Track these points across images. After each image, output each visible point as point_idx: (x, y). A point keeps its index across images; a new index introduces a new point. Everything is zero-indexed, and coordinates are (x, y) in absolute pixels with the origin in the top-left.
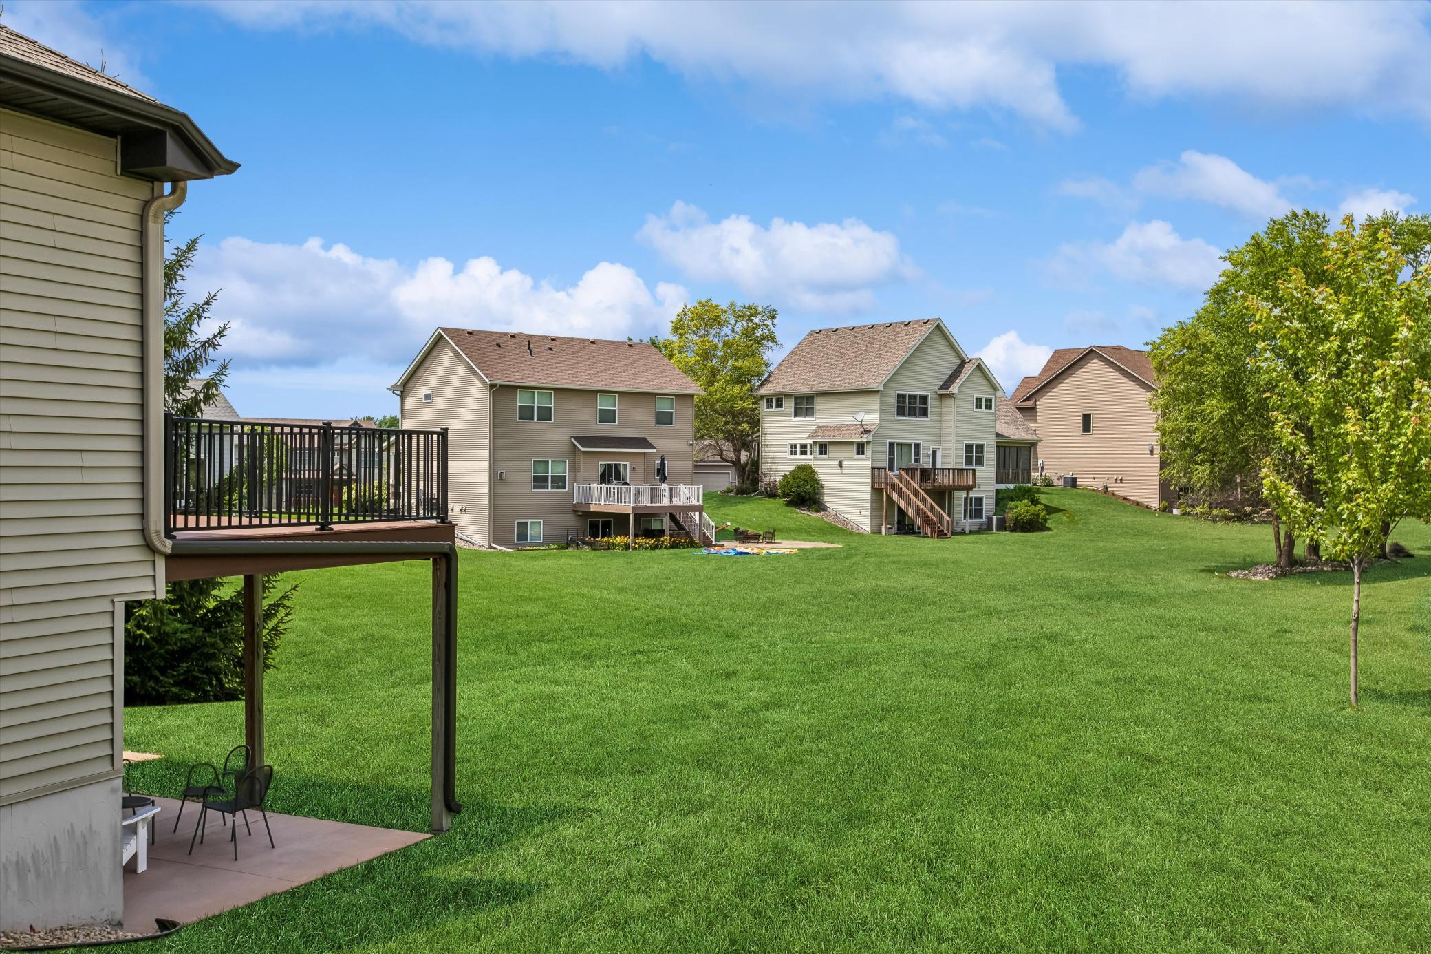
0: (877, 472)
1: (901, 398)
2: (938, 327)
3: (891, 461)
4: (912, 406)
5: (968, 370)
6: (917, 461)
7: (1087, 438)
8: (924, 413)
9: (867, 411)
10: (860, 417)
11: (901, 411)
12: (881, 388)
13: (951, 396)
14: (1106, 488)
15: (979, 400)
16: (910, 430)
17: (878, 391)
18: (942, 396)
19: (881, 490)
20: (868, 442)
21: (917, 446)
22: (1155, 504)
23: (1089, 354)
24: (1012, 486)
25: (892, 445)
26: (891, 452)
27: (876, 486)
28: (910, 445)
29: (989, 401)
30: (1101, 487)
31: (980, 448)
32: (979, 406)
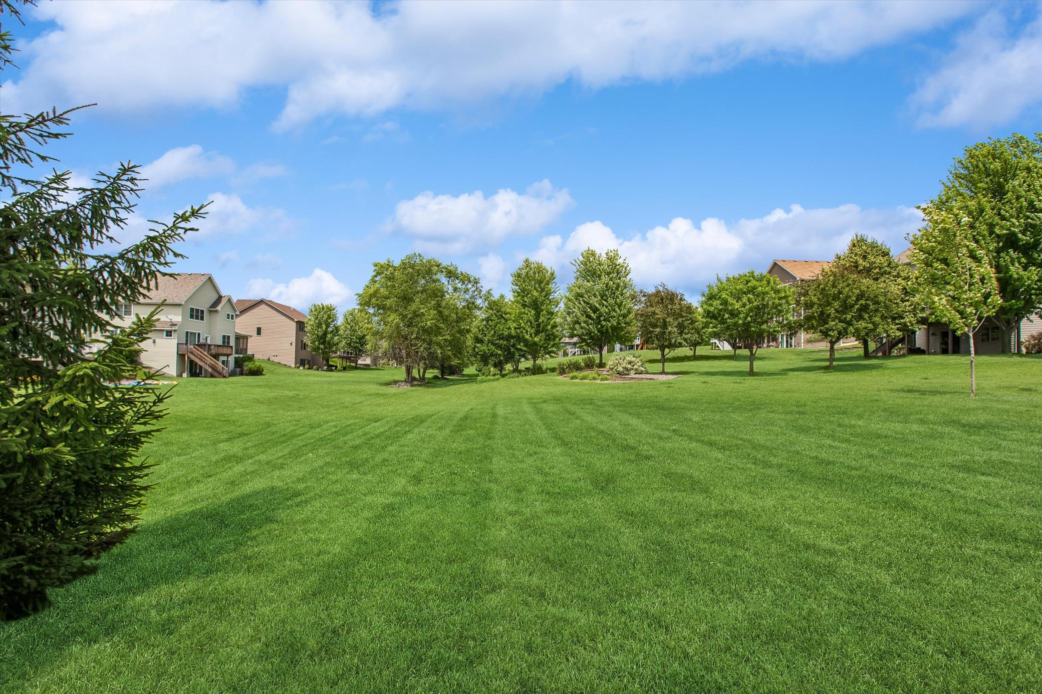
0: (180, 346)
1: (192, 310)
2: (210, 278)
3: (187, 340)
4: (196, 314)
5: (224, 301)
6: (199, 341)
7: (259, 337)
8: (202, 319)
9: (175, 315)
10: (171, 317)
11: (192, 317)
12: (183, 303)
13: (217, 311)
14: (269, 359)
15: (228, 315)
16: (195, 326)
17: (180, 305)
18: (210, 311)
19: (183, 355)
20: (175, 331)
21: (199, 334)
22: (293, 366)
23: (262, 302)
24: (241, 356)
25: (187, 333)
26: (187, 336)
27: (180, 353)
28: (195, 334)
29: (232, 316)
30: (266, 358)
31: (229, 337)
32: (228, 318)
